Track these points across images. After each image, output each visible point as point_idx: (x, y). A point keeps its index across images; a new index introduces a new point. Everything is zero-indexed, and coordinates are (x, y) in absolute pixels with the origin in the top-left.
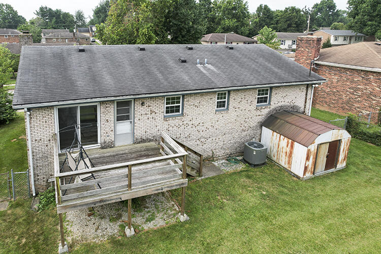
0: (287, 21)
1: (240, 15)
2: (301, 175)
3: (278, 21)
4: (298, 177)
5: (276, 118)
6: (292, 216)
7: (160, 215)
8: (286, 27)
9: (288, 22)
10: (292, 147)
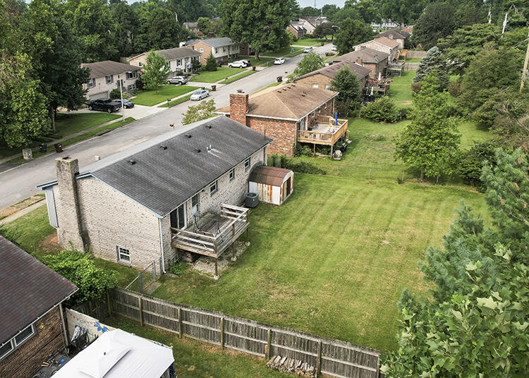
0: (159, 29)
1: (102, 27)
2: (279, 204)
3: (146, 28)
4: (277, 205)
5: (256, 174)
6: (287, 223)
7: (237, 248)
8: (159, 37)
9: (161, 30)
10: (271, 189)
